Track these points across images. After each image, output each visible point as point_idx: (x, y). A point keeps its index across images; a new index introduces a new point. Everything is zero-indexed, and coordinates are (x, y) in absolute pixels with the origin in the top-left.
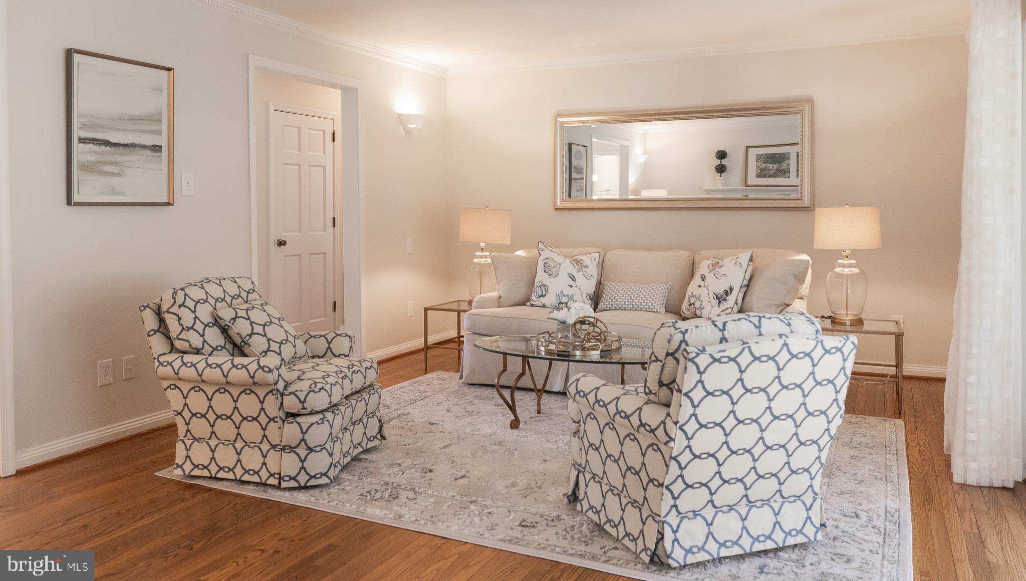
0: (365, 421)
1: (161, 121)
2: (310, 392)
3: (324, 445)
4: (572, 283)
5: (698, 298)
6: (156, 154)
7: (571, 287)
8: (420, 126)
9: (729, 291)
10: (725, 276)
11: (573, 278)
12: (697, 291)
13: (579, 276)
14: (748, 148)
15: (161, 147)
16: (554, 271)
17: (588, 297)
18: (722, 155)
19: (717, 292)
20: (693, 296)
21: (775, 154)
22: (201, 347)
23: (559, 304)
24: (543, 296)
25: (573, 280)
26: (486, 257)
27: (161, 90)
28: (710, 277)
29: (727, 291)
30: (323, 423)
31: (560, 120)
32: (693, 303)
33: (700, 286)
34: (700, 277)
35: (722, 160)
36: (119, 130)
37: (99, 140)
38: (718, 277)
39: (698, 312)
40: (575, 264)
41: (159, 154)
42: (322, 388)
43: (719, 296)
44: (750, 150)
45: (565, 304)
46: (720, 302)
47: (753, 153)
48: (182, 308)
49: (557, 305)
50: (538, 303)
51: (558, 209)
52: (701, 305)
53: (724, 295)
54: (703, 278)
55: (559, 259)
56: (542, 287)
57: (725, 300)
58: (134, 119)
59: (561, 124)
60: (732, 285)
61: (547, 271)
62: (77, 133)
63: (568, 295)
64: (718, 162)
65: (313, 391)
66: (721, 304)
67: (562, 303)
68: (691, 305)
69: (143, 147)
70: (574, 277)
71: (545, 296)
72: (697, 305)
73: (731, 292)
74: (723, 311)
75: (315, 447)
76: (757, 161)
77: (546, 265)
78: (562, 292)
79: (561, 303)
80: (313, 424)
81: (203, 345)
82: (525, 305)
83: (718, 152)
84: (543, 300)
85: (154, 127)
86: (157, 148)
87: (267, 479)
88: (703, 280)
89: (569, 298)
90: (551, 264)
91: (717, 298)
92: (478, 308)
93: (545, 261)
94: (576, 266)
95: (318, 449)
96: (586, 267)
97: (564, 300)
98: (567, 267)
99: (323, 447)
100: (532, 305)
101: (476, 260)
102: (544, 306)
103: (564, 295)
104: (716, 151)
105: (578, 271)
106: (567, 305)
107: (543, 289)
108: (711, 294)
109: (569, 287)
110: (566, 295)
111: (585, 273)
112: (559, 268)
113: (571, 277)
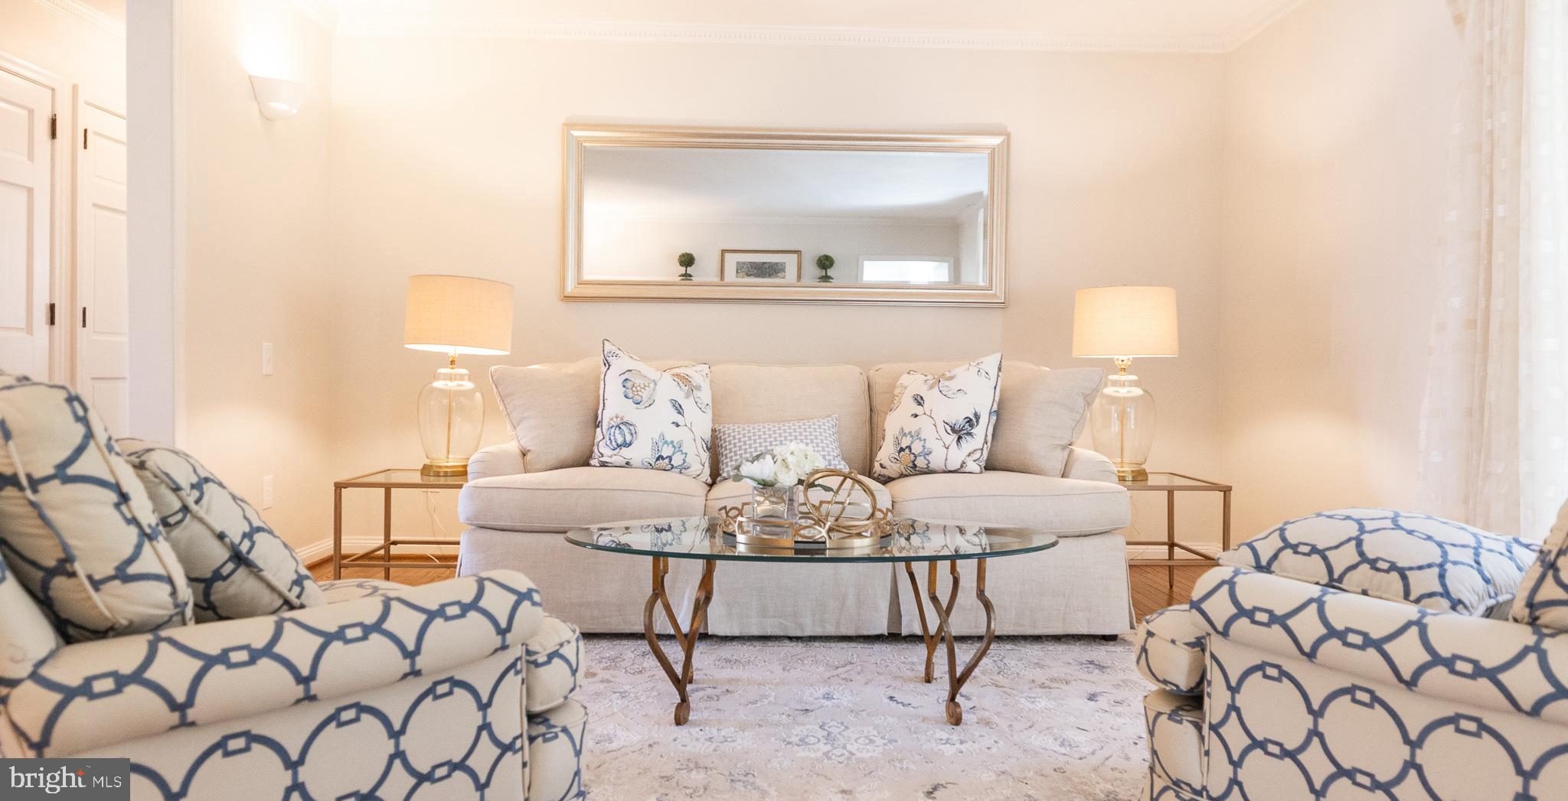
4: (678, 418)
5: (917, 436)
7: (678, 425)
9: (974, 419)
10: (961, 393)
11: (679, 409)
12: (912, 425)
13: (688, 405)
14: (724, 251)
16: (645, 394)
17: (705, 446)
18: (687, 260)
19: (952, 421)
20: (905, 435)
21: (763, 263)
23: (658, 459)
24: (627, 445)
25: (679, 413)
26: (461, 377)
28: (932, 398)
29: (971, 420)
31: (575, 133)
32: (909, 447)
33: (916, 416)
34: (912, 400)
35: (688, 268)
38: (949, 394)
39: (921, 463)
40: (681, 383)
43: (957, 427)
44: (727, 255)
45: (667, 460)
46: (960, 438)
47: (731, 261)
49: (655, 461)
50: (617, 460)
51: (569, 298)
52: (924, 447)
53: (967, 426)
54: (919, 400)
55: (649, 370)
56: (621, 426)
57: (969, 434)
59: (579, 142)
60: (977, 410)
61: (631, 395)
63: (672, 442)
64: (682, 270)
66: (963, 441)
67: (663, 458)
68: (902, 450)
71: (630, 444)
72: (917, 448)
73: (977, 422)
74: (969, 455)
76: (737, 272)
77: (629, 384)
78: (662, 436)
79: (660, 458)
82: (588, 465)
83: (683, 255)
84: (625, 452)
88: (920, 404)
89: (673, 447)
90: (638, 381)
91: (954, 430)
92: (483, 474)
93: (624, 377)
94: (683, 387)
96: (698, 388)
97: (666, 451)
98: (668, 389)
100: (603, 465)
101: (438, 384)
102: (627, 465)
103: (666, 442)
104: (680, 254)
105: (687, 397)
106: (671, 460)
107: (626, 431)
108: (941, 426)
109: (674, 426)
110: (669, 441)
111: (696, 400)
112: (654, 390)
113: (676, 409)
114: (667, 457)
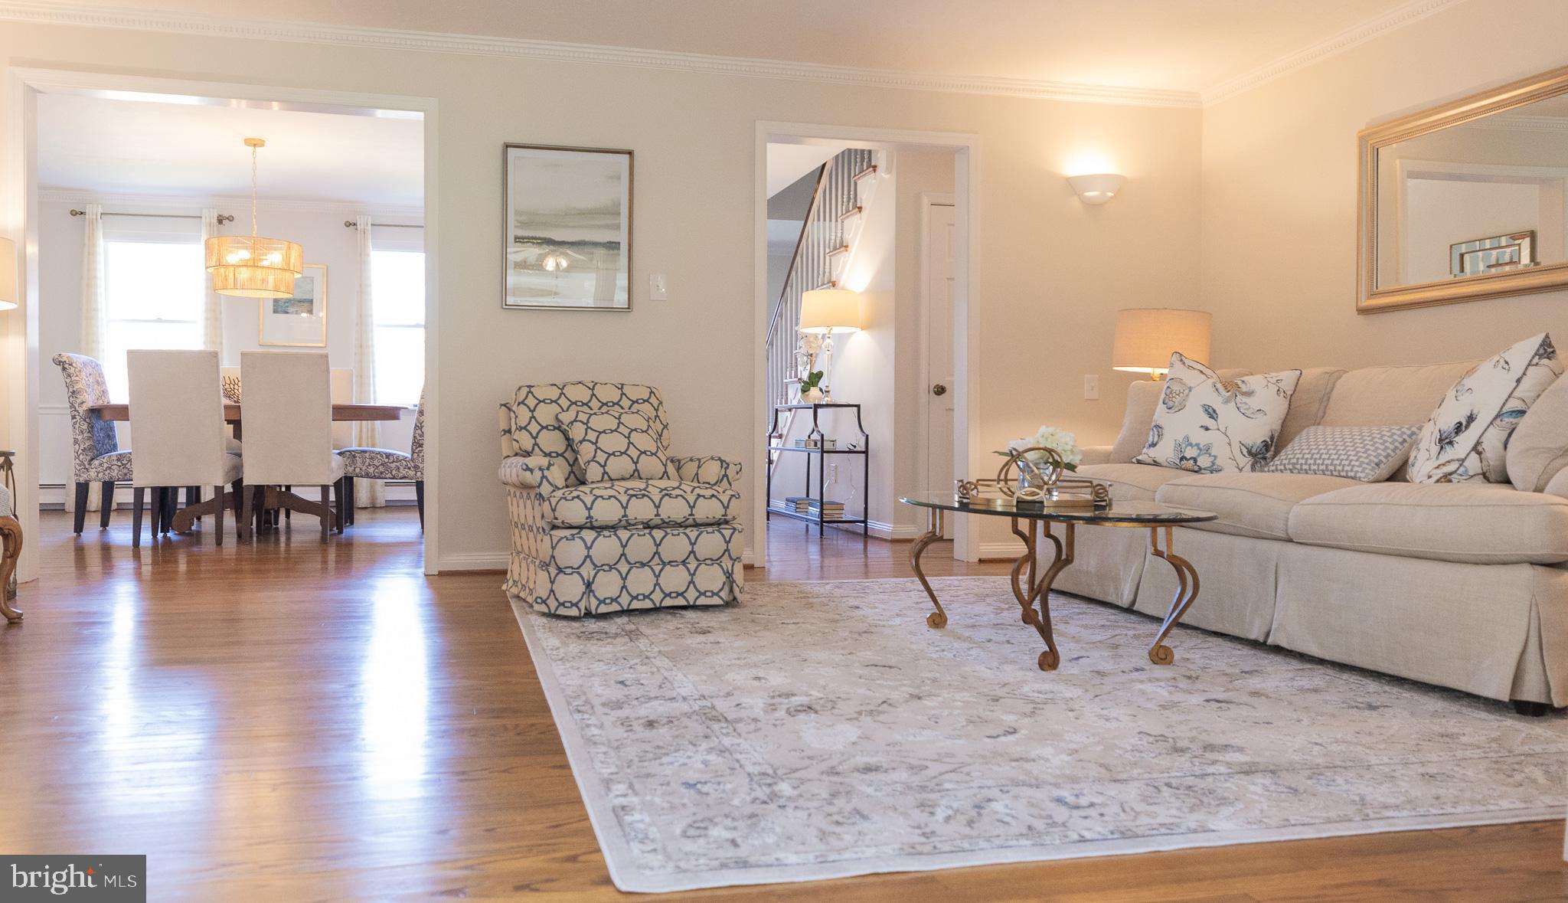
0: (692, 567)
1: (619, 214)
2: (562, 498)
3: (578, 568)
4: (1210, 423)
6: (611, 252)
7: (1207, 429)
8: (1110, 194)
9: (1464, 424)
10: (1469, 393)
11: (1212, 413)
13: (1227, 412)
15: (619, 243)
16: (1179, 400)
17: (1245, 451)
22: (530, 449)
24: (1154, 445)
25: (1212, 417)
27: (619, 178)
30: (574, 539)
36: (564, 227)
37: (540, 238)
38: (1458, 396)
40: (1222, 390)
41: (616, 251)
42: (578, 497)
43: (1442, 437)
45: (1192, 462)
46: (1442, 448)
48: (522, 405)
49: (1178, 461)
50: (1147, 458)
53: (1456, 433)
56: (1155, 430)
57: (1451, 443)
58: (584, 214)
61: (1166, 400)
62: (513, 231)
63: (1199, 445)
65: (565, 499)
66: (1443, 452)
67: (1187, 459)
69: (596, 244)
70: (1214, 411)
71: (1157, 444)
73: (1467, 427)
75: (566, 568)
77: (1169, 391)
78: (1187, 438)
79: (1182, 458)
80: (562, 538)
81: (533, 449)
82: (1131, 462)
84: (1154, 452)
85: (609, 221)
86: (613, 246)
87: (556, 610)
89: (1200, 449)
90: (1176, 387)
91: (1440, 440)
93: (1168, 385)
94: (1226, 393)
95: (569, 571)
96: (1246, 392)
97: (1191, 453)
98: (1205, 394)
99: (576, 570)
100: (1139, 462)
102: (1156, 464)
103: (1191, 445)
105: (1227, 401)
106: (1196, 462)
107: (1156, 433)
109: (1202, 430)
110: (1194, 443)
111: (1239, 405)
112: (1187, 395)
113: (1209, 413)
114: (1191, 458)
